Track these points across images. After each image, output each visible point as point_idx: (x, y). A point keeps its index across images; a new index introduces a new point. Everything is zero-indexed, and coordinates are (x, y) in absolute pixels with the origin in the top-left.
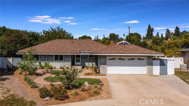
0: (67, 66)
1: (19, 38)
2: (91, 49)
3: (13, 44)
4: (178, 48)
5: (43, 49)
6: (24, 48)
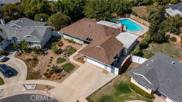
0: (82, 43)
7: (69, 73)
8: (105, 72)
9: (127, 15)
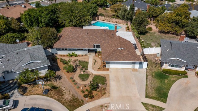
0: (86, 54)
2: (101, 42)
4: (169, 22)
7: (107, 84)
8: (134, 70)
9: (96, 17)
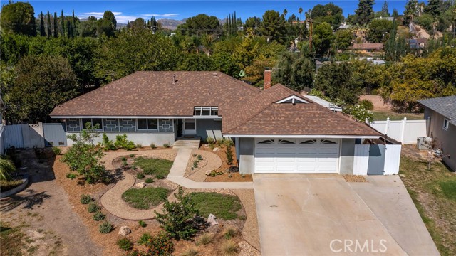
0: (167, 143)
1: (53, 79)
2: (220, 101)
3: (40, 92)
4: (422, 78)
5: (110, 103)
6: (67, 100)
8: (352, 178)
